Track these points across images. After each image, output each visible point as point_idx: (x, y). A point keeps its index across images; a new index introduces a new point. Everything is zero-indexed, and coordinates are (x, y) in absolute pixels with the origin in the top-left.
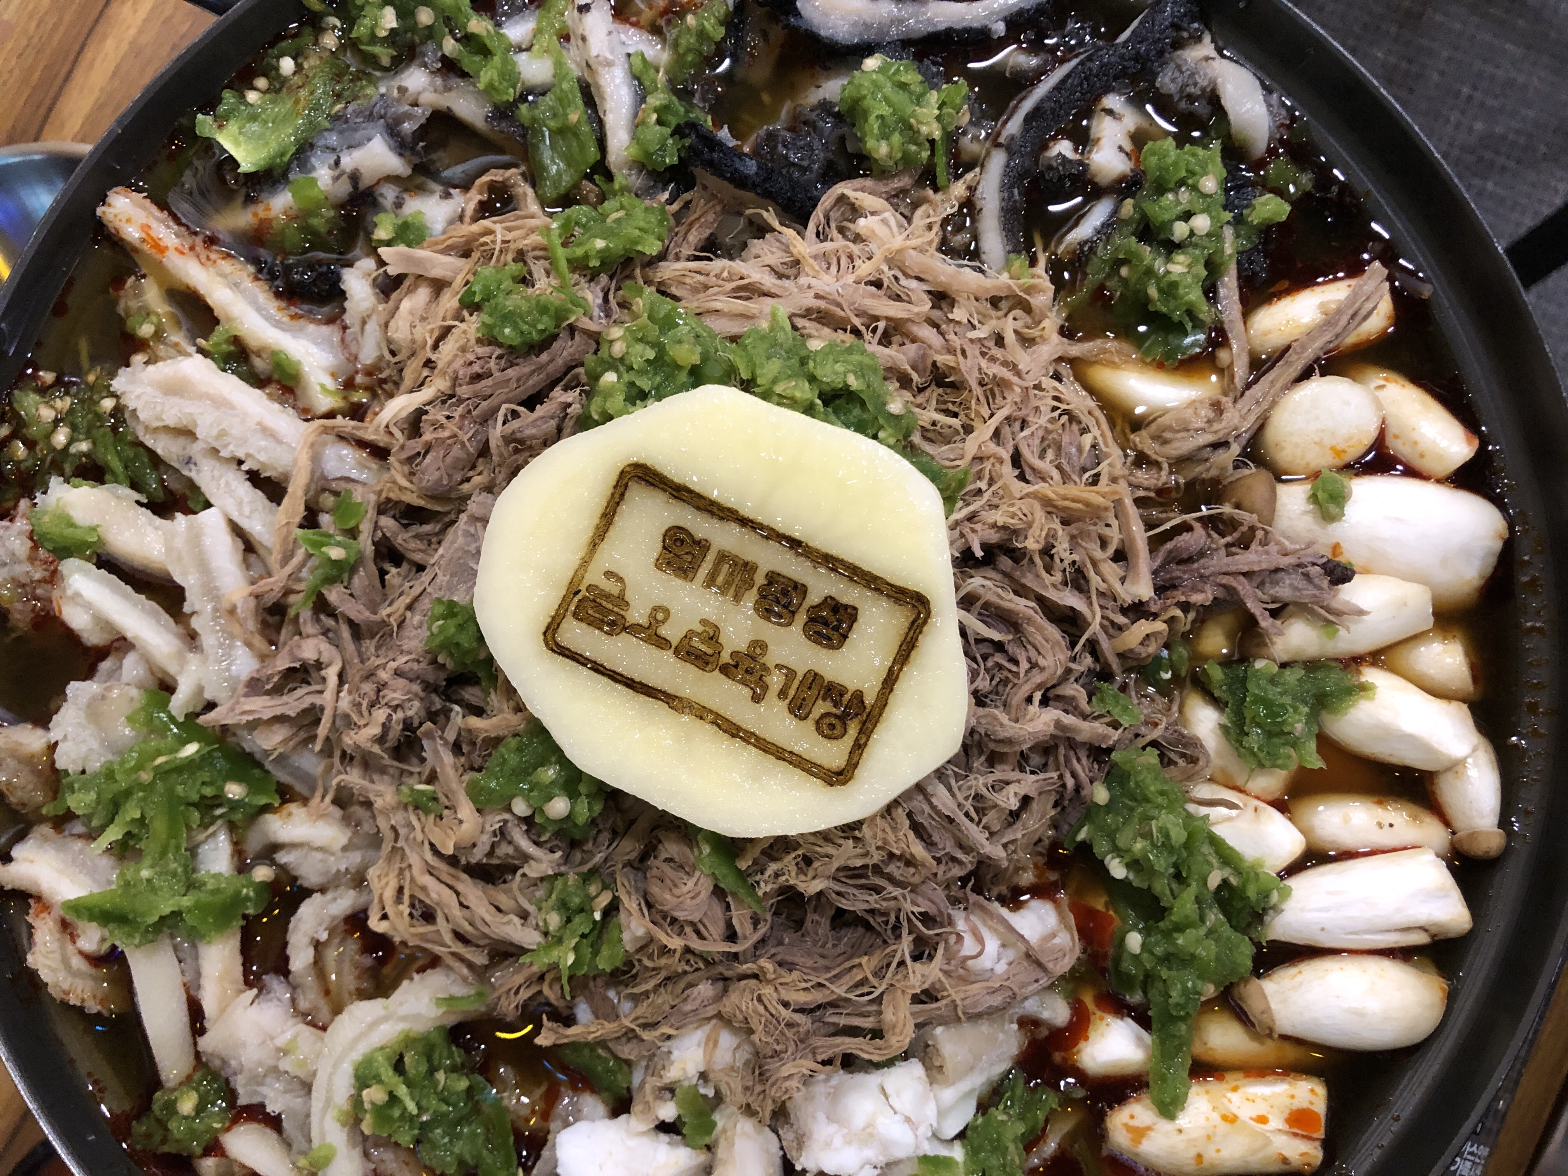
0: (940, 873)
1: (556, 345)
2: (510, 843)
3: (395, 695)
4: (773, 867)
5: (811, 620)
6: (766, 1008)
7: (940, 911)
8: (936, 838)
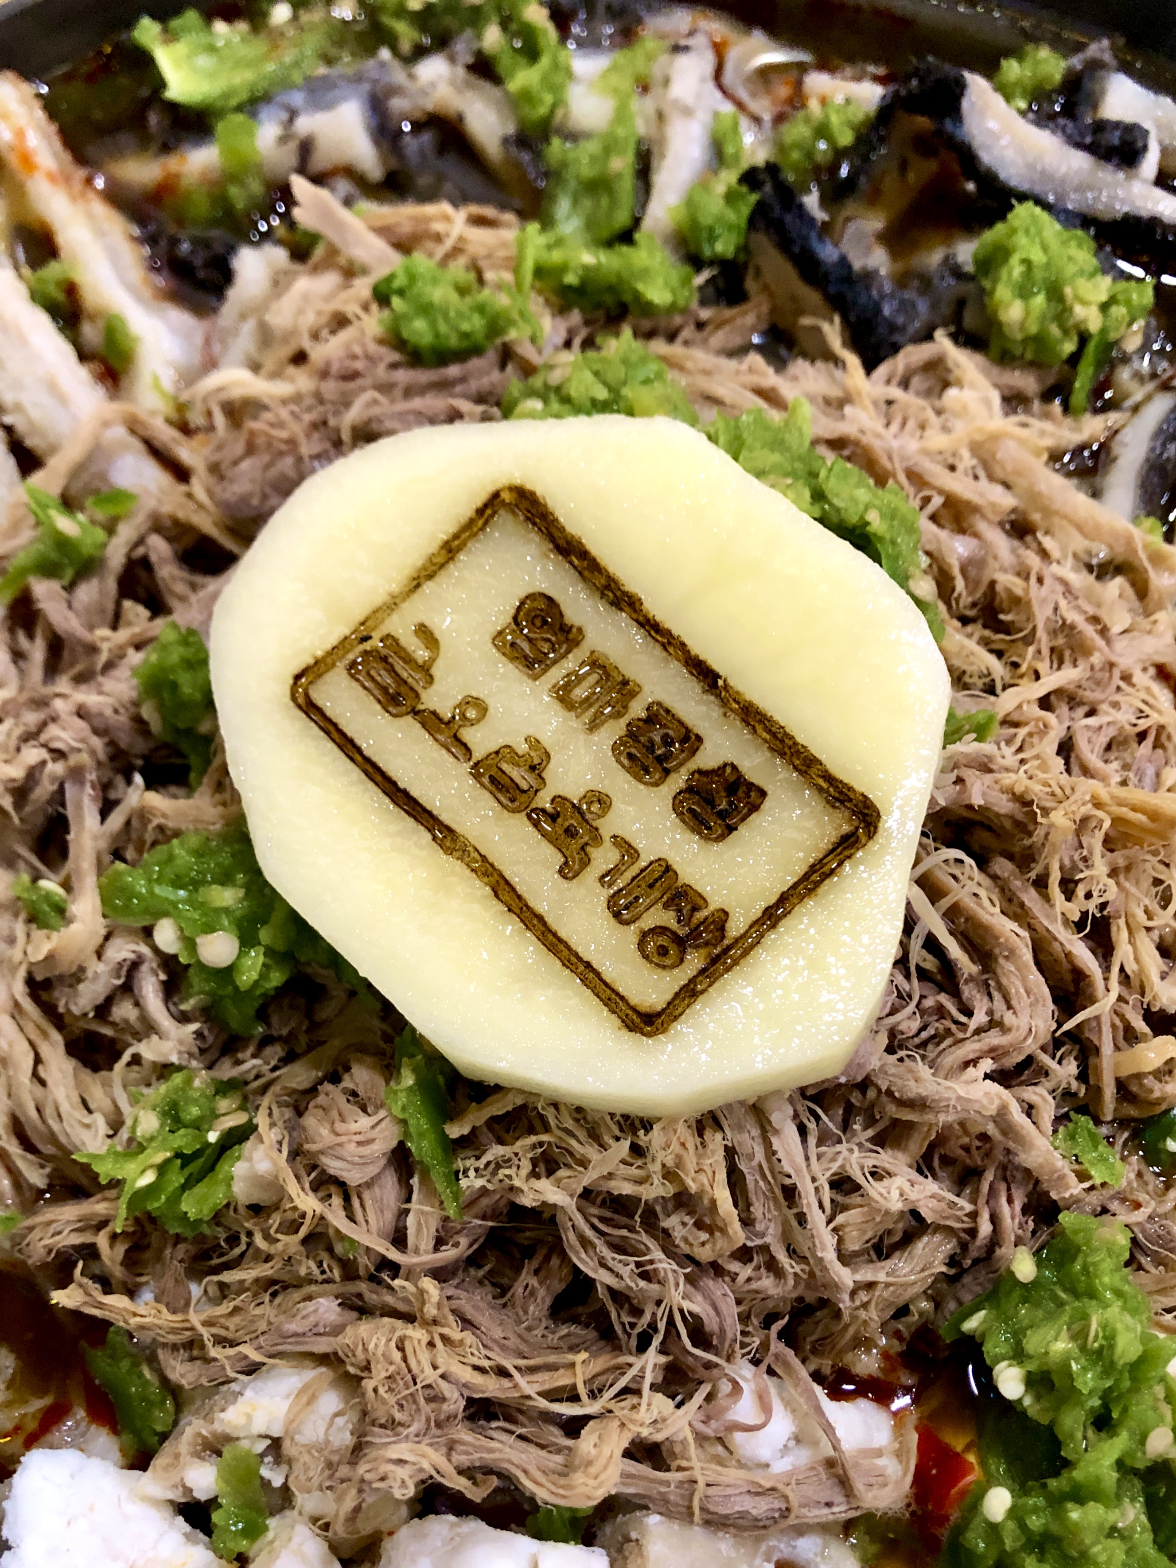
0: (741, 1279)
1: (475, 363)
2: (137, 1004)
3: (63, 735)
4: (496, 1151)
5: (689, 790)
6: (405, 1359)
7: (722, 1330)
8: (757, 1210)
